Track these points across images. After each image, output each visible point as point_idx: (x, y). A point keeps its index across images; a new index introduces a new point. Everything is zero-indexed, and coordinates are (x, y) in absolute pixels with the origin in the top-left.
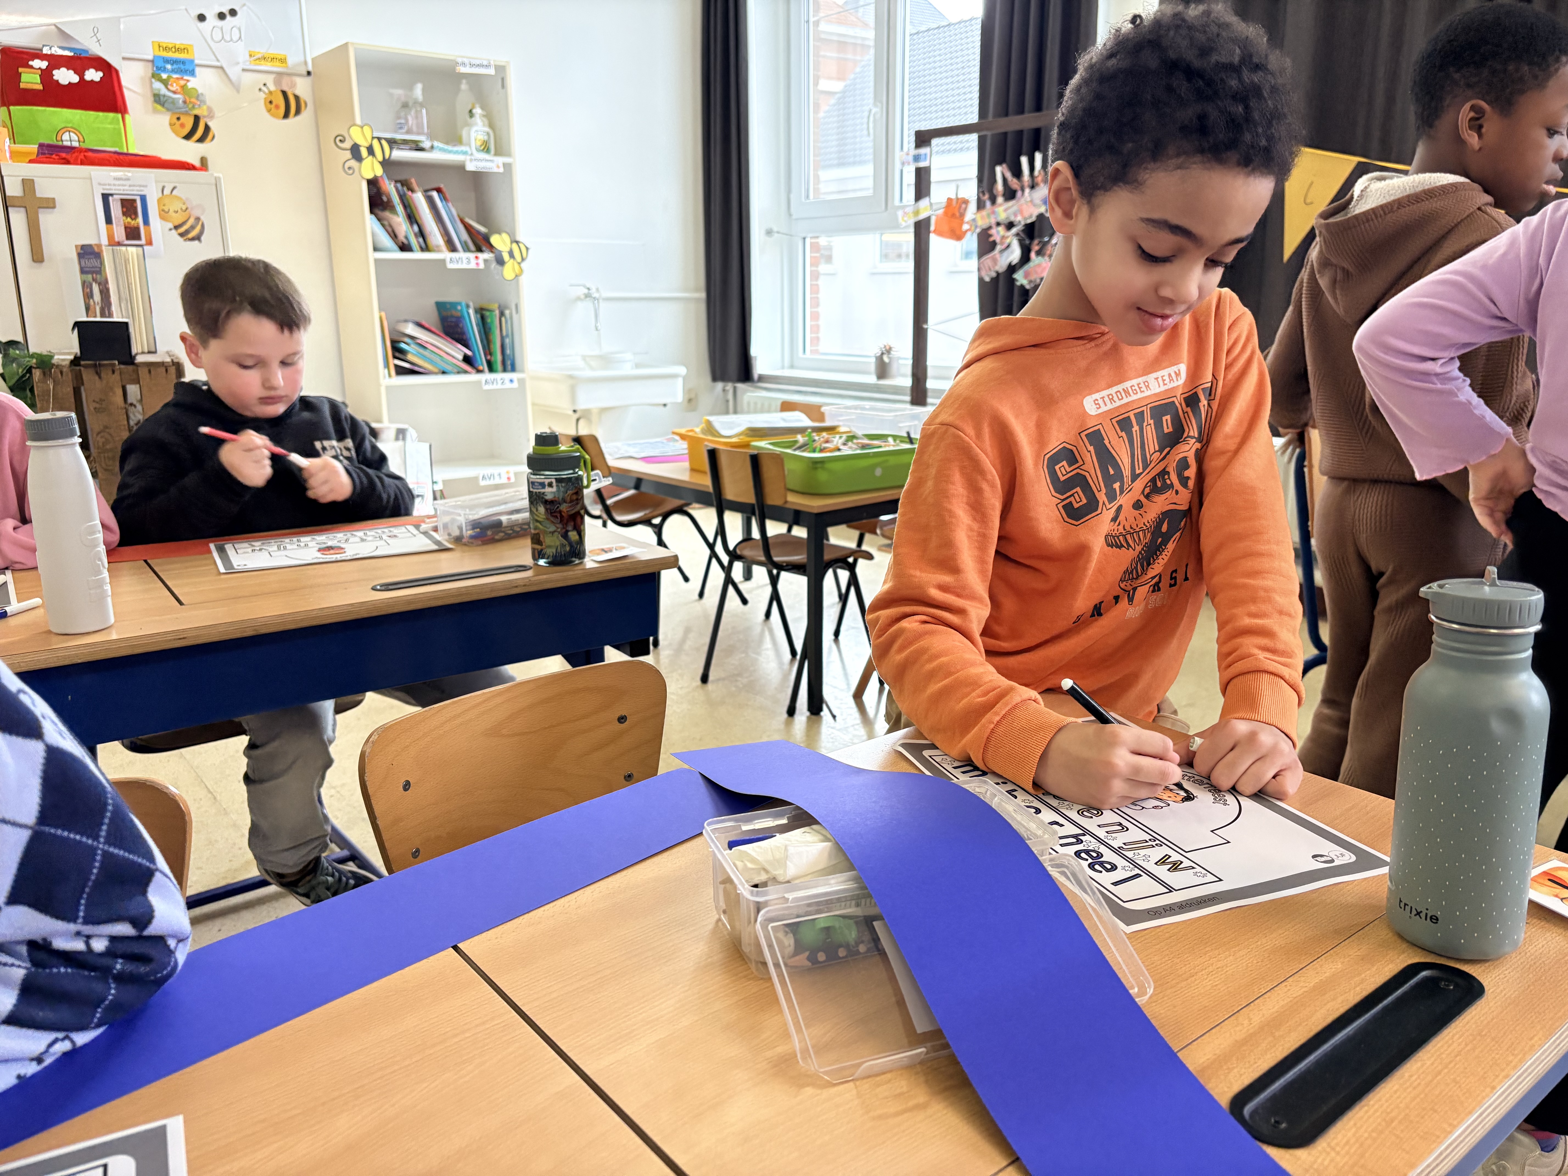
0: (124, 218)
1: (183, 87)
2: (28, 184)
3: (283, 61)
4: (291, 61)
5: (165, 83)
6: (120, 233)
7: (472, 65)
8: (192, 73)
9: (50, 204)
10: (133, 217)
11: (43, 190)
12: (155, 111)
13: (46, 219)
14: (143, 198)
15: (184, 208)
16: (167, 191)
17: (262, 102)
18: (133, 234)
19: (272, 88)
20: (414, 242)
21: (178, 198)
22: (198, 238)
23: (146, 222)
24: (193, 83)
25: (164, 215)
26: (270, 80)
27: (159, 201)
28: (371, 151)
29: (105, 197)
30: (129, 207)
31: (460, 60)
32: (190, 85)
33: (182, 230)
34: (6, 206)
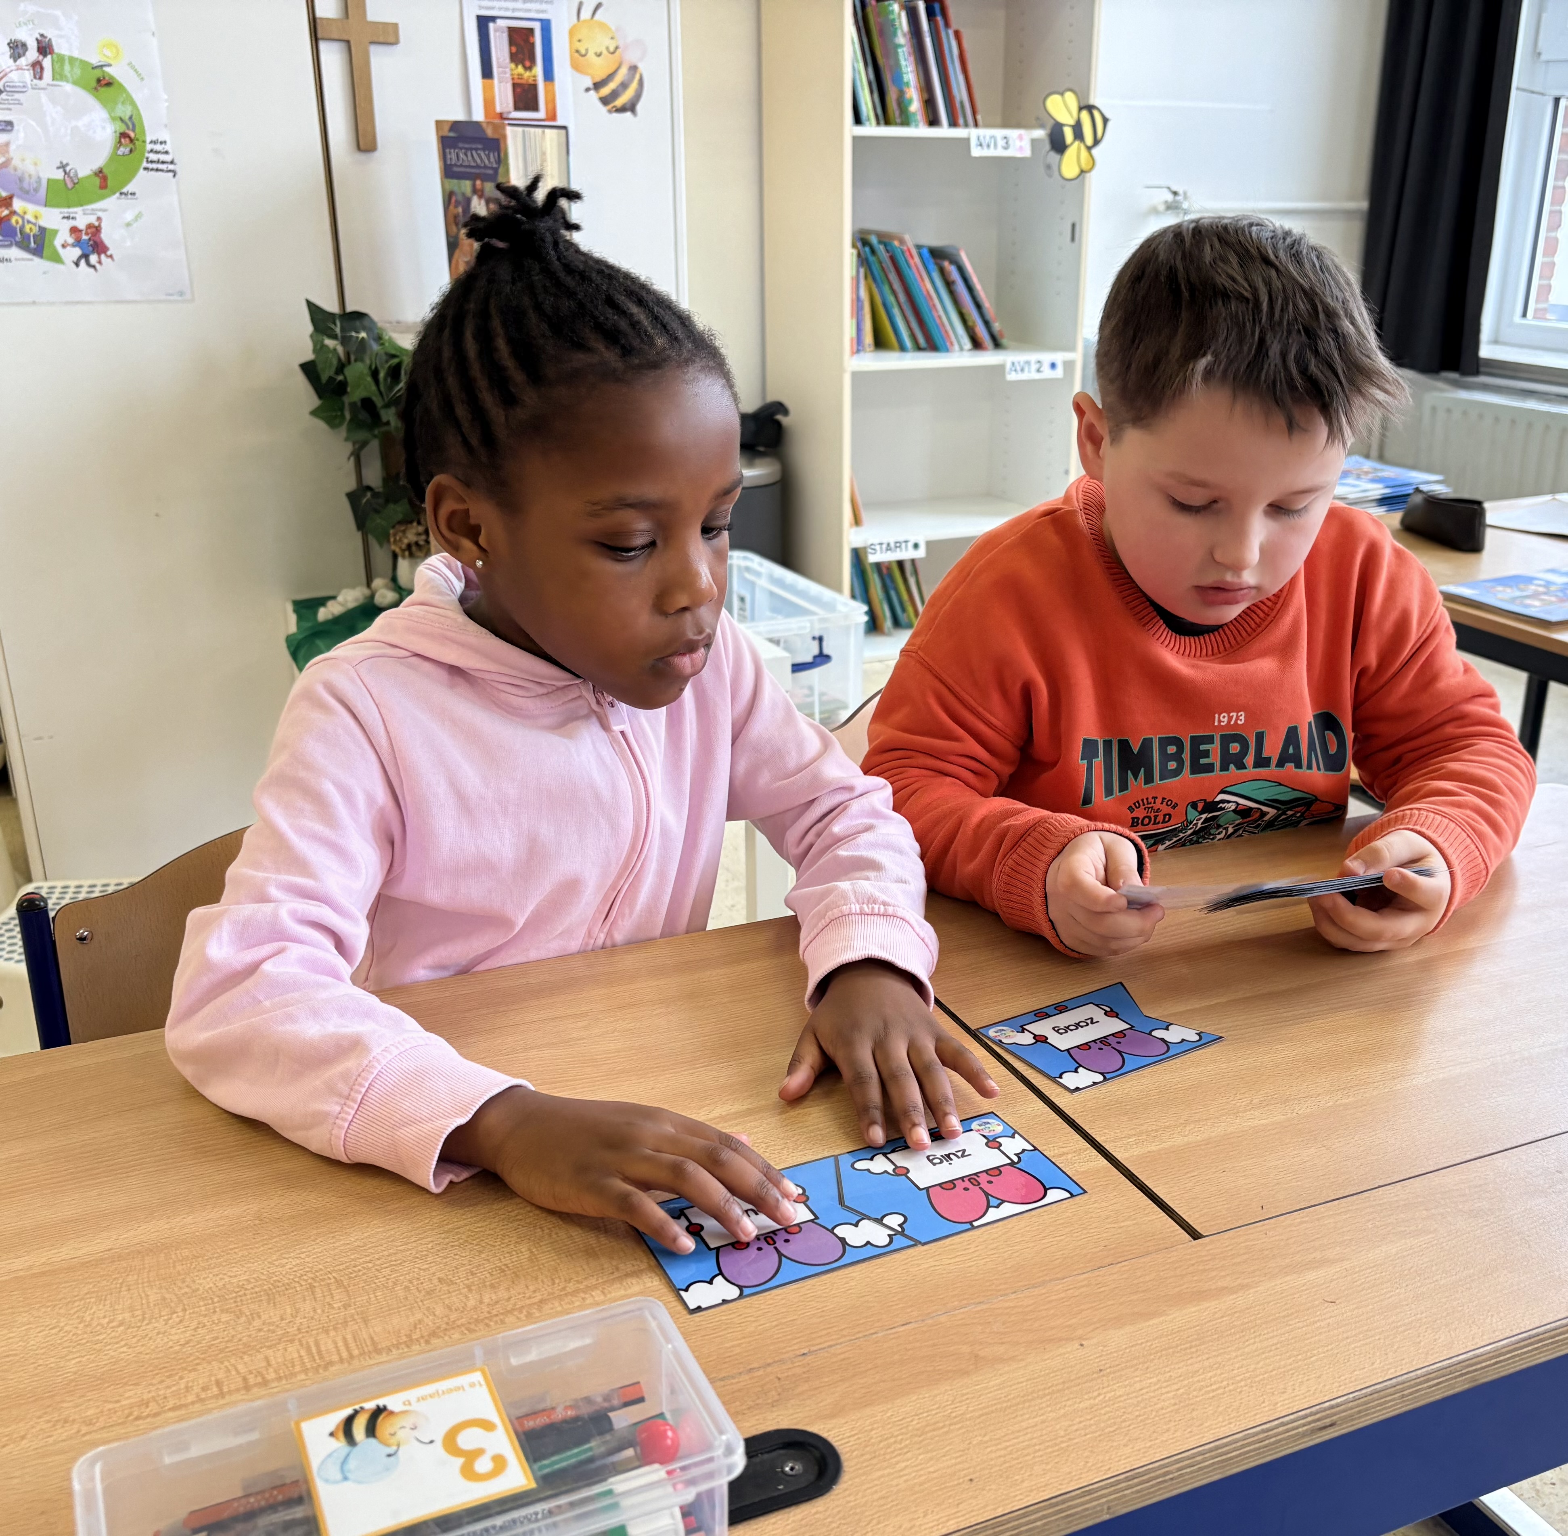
0: (513, 66)
6: (504, 97)
9: (391, 37)
10: (528, 64)
11: (377, 9)
13: (381, 66)
14: (546, 26)
15: (612, 49)
16: (586, 14)
18: (525, 99)
22: (630, 107)
23: (549, 75)
25: (578, 60)
29: (483, 24)
30: (521, 44)
34: (315, 39)
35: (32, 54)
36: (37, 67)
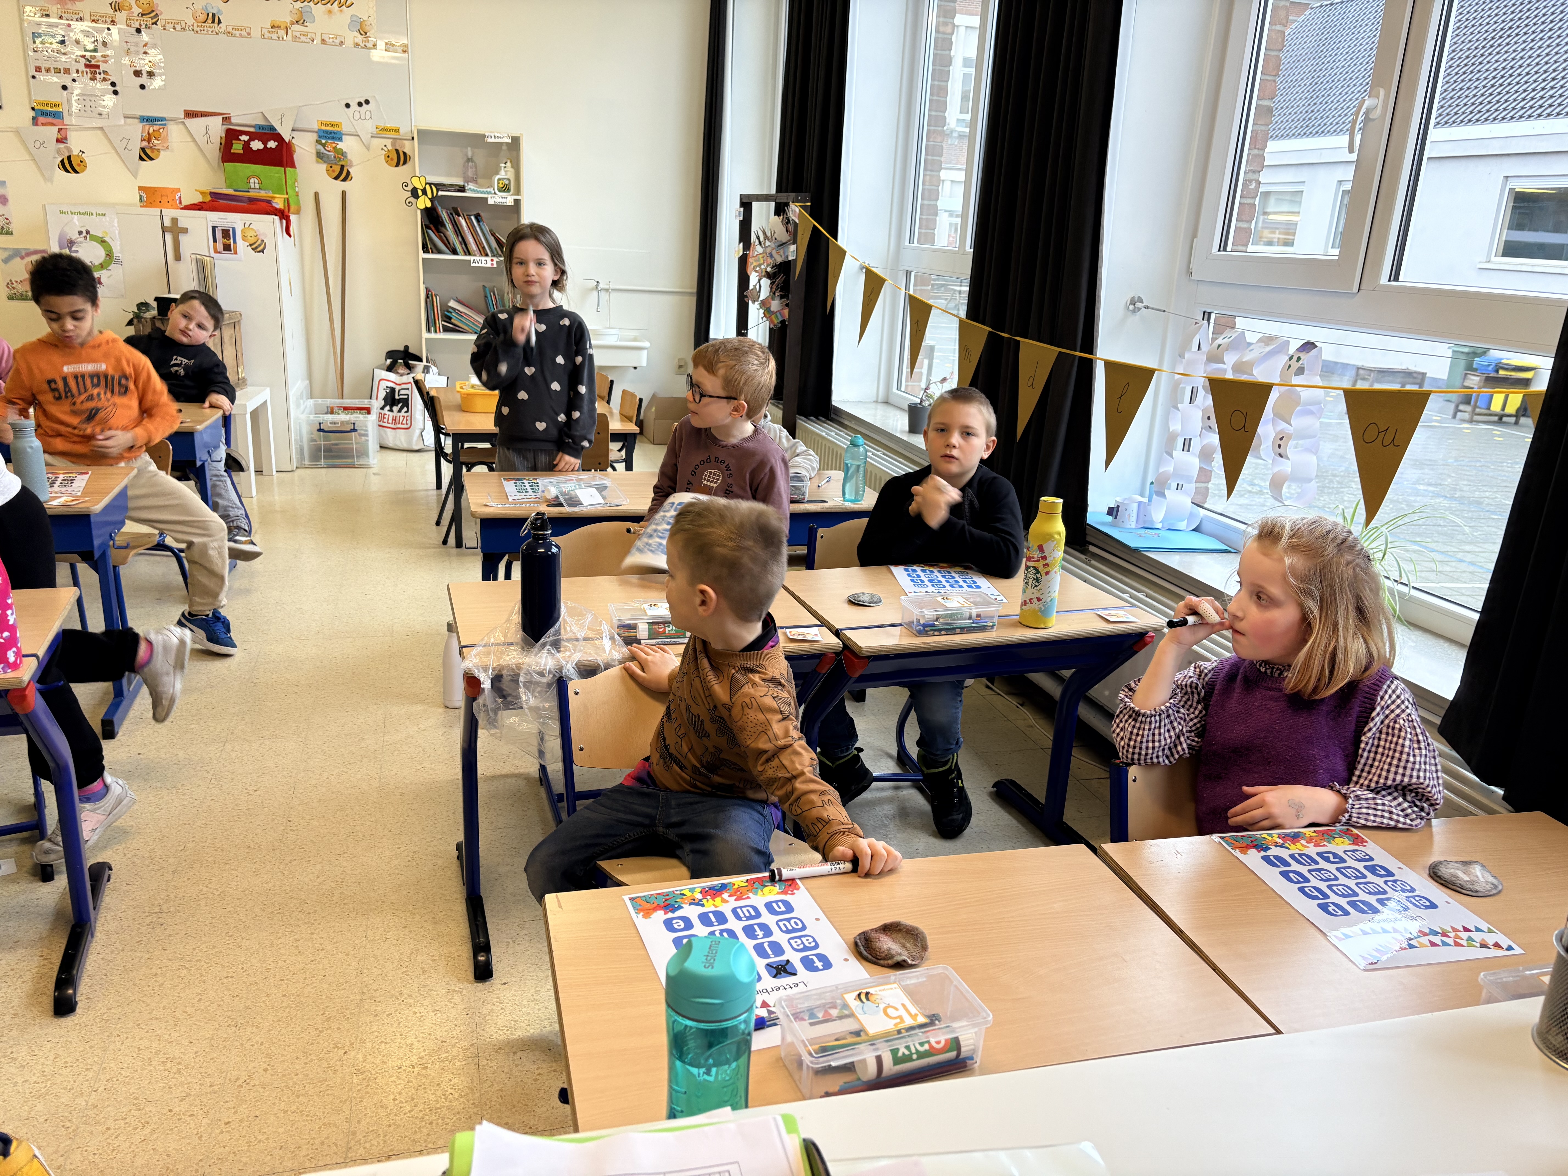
0: (223, 239)
1: (335, 148)
2: (175, 221)
3: (397, 131)
4: (401, 131)
5: (324, 145)
6: (220, 247)
7: (495, 137)
8: (340, 139)
9: (185, 231)
10: (228, 239)
11: (182, 224)
12: (318, 162)
13: (183, 238)
14: (234, 229)
15: (255, 235)
16: (247, 226)
17: (383, 157)
18: (227, 248)
19: (390, 148)
20: (459, 247)
21: (252, 229)
22: (262, 251)
24: (340, 145)
25: (244, 238)
26: (388, 143)
27: (242, 231)
28: (424, 192)
29: (214, 228)
30: (226, 233)
31: (487, 134)
32: (338, 147)
33: (254, 246)
34: (163, 232)
35: (84, 234)
36: (85, 238)
